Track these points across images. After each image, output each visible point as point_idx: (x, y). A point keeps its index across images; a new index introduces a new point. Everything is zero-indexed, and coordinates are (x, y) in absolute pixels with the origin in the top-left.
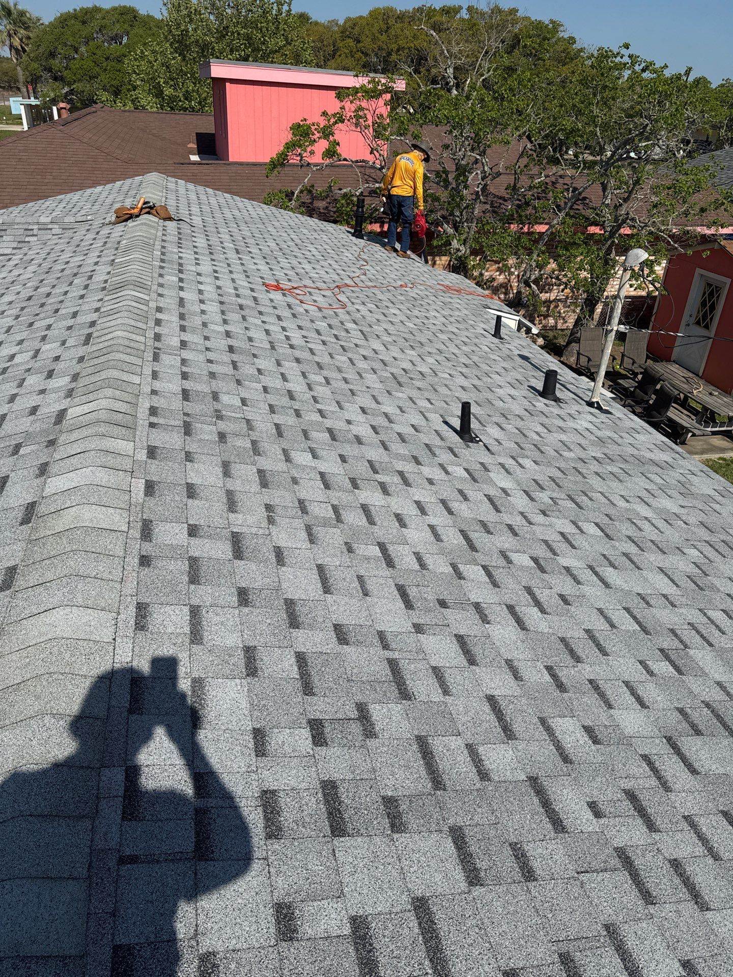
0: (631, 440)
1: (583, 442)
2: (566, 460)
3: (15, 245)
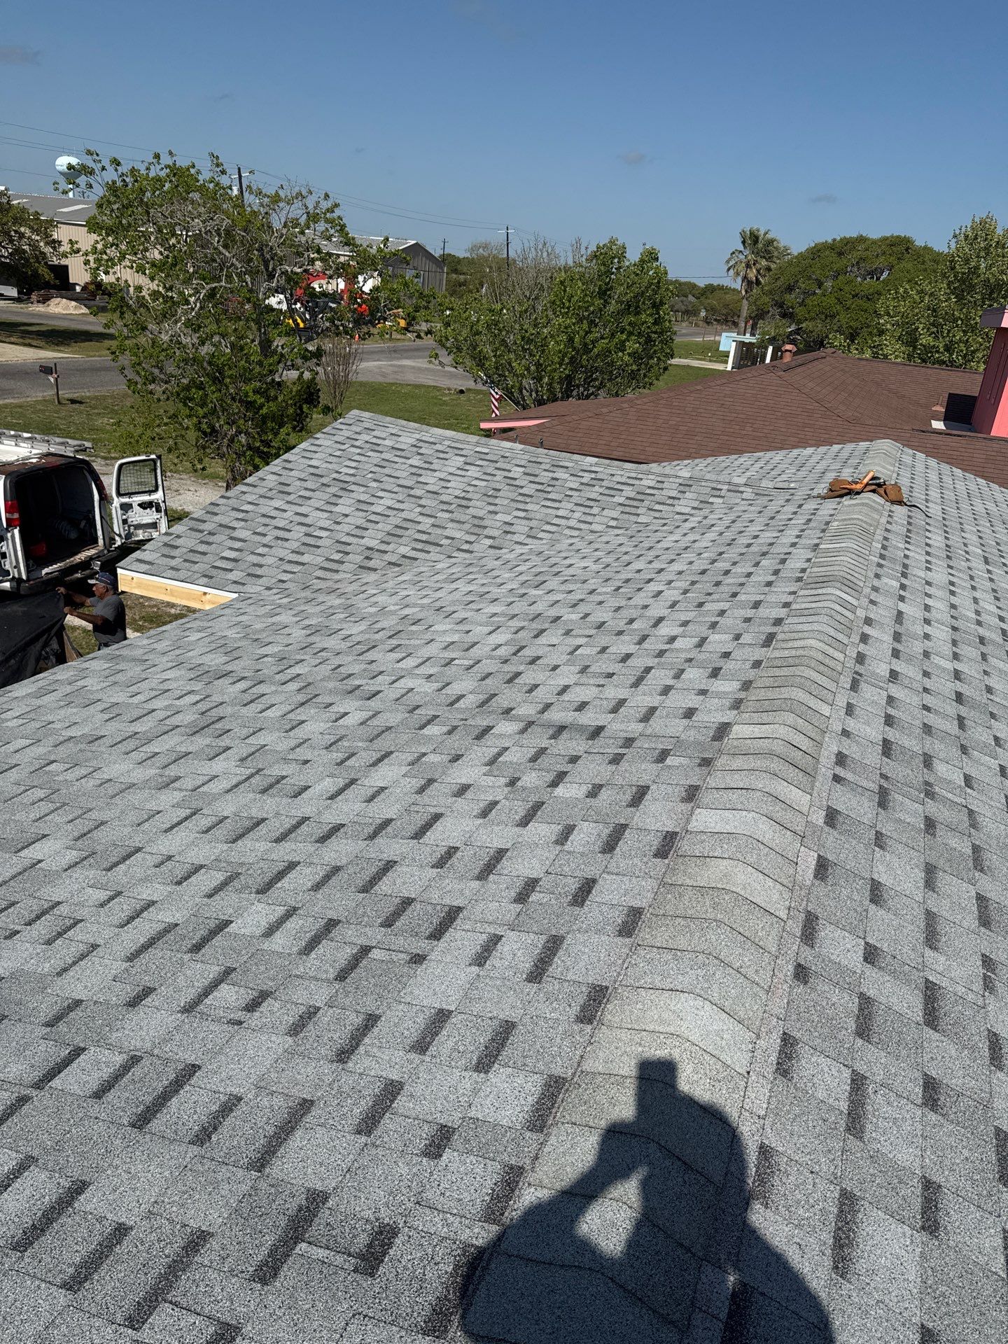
3: (696, 504)
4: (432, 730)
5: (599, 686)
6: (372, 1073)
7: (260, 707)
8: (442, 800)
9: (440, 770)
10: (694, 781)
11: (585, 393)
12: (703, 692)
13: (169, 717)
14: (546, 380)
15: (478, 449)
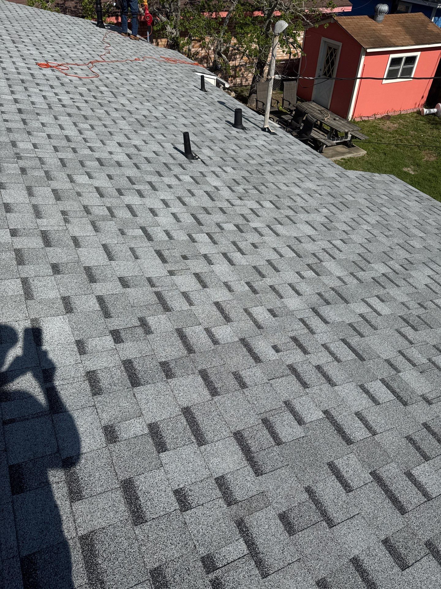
0: (288, 150)
1: (261, 153)
2: (251, 165)
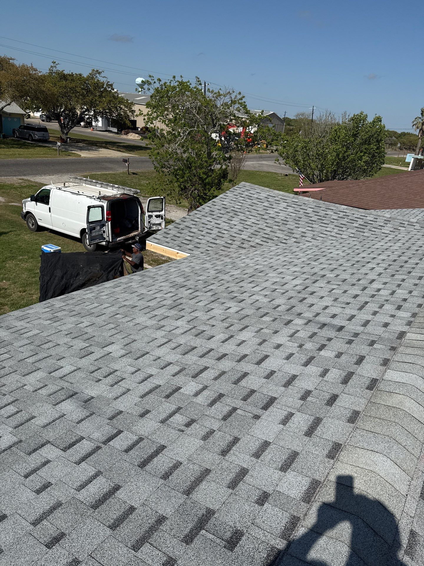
3: (392, 230)
4: (265, 319)
5: (342, 308)
6: (236, 463)
7: (197, 301)
8: (269, 350)
9: (269, 336)
10: (387, 356)
11: (342, 178)
12: (393, 316)
13: (161, 301)
14: (325, 171)
15: (293, 200)
